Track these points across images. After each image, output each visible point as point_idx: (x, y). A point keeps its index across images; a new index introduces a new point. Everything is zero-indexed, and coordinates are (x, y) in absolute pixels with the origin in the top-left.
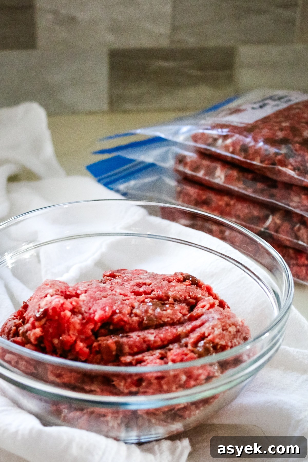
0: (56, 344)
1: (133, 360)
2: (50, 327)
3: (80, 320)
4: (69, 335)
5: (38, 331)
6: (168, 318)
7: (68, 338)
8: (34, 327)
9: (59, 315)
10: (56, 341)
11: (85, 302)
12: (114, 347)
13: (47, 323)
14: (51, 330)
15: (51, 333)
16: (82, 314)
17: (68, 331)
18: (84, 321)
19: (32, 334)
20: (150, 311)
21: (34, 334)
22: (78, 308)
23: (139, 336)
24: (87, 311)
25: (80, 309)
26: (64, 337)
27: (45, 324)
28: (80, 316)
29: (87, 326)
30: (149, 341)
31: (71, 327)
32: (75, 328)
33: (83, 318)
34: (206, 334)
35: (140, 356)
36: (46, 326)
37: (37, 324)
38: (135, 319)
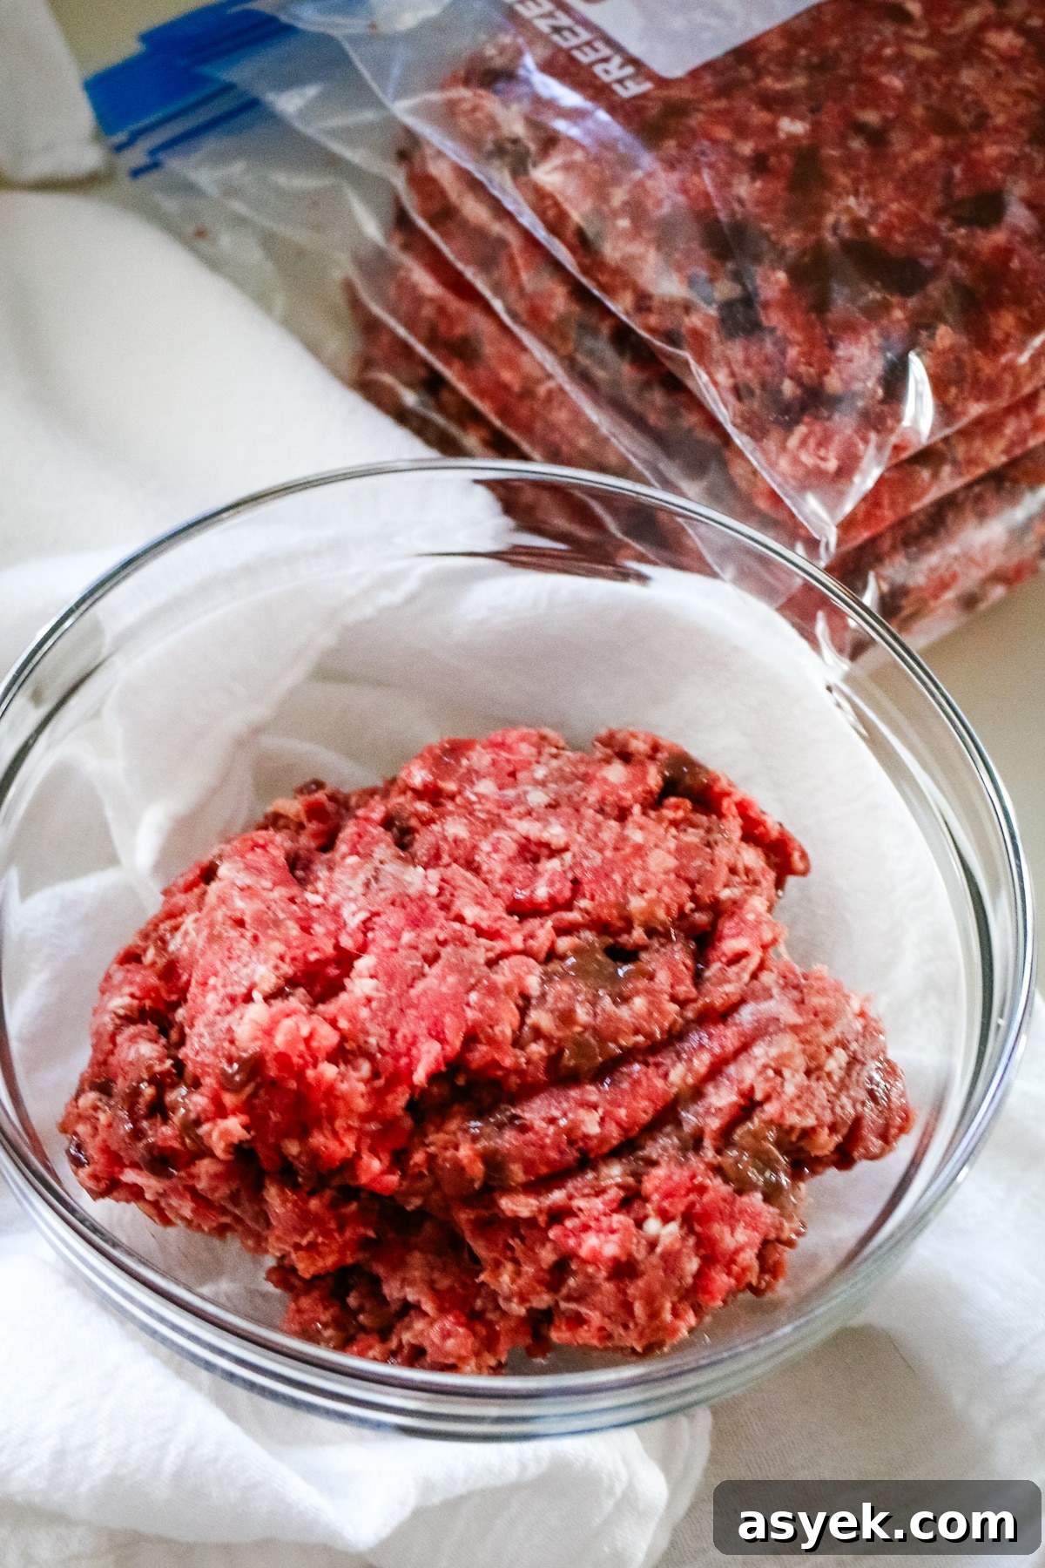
0: (294, 1157)
1: (540, 1211)
2: (270, 1105)
3: (367, 1082)
4: (335, 1134)
5: (234, 1125)
6: (637, 1032)
7: (333, 1145)
8: (221, 1111)
9: (300, 1075)
10: (293, 1148)
11: (374, 1004)
12: (478, 1169)
13: (262, 1092)
14: (274, 1117)
15: (277, 1124)
16: (370, 1057)
17: (331, 1120)
18: (380, 1082)
19: (215, 1135)
20: (582, 1014)
21: (225, 1133)
22: (355, 1040)
23: (552, 1121)
24: (385, 1044)
25: (361, 1038)
26: (319, 1140)
27: (254, 1095)
28: (365, 1068)
29: (390, 1098)
30: (586, 1137)
31: (341, 1105)
32: (351, 1111)
33: (375, 1074)
34: (759, 1096)
35: (557, 1196)
36: (257, 1102)
37: (229, 1099)
38: (537, 1049)
